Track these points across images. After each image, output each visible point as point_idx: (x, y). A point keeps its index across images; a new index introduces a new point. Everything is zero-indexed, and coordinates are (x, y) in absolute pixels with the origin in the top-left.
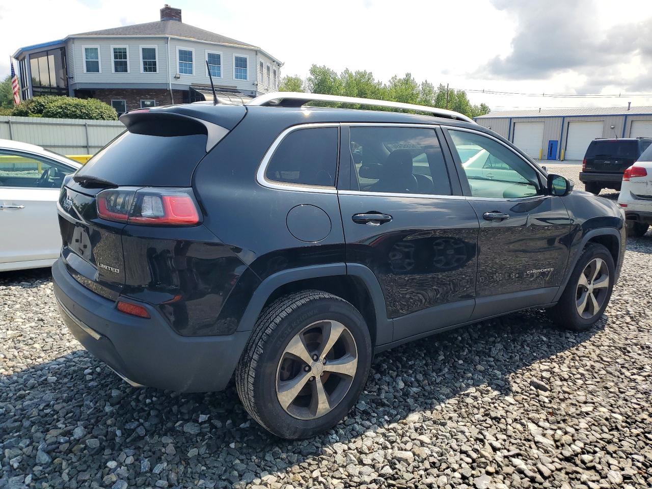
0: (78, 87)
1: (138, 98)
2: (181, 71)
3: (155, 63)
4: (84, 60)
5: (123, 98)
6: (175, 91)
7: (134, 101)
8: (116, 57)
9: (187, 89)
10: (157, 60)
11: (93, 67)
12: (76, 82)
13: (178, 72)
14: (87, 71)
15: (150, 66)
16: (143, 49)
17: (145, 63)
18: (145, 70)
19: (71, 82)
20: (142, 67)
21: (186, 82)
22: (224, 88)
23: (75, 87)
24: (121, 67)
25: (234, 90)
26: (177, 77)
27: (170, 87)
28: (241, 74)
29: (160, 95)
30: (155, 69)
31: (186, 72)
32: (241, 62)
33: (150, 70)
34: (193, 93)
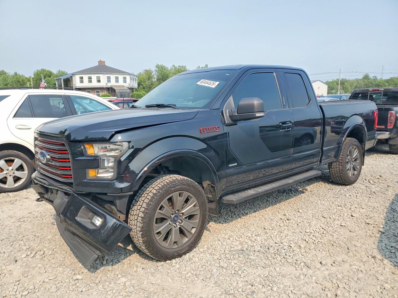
1: (95, 90)
2: (107, 82)
4: (79, 80)
5: (90, 90)
6: (106, 88)
7: (93, 91)
8: (89, 79)
9: (109, 87)
10: (101, 79)
11: (82, 82)
14: (80, 83)
15: (99, 81)
16: (97, 77)
17: (97, 80)
19: (74, 86)
20: (96, 81)
21: (109, 85)
22: (120, 86)
23: (76, 87)
24: (90, 81)
25: (123, 86)
26: (107, 84)
27: (105, 87)
28: (125, 81)
29: (102, 89)
30: (100, 82)
31: (109, 82)
32: (125, 78)
33: (99, 82)
34: (111, 88)
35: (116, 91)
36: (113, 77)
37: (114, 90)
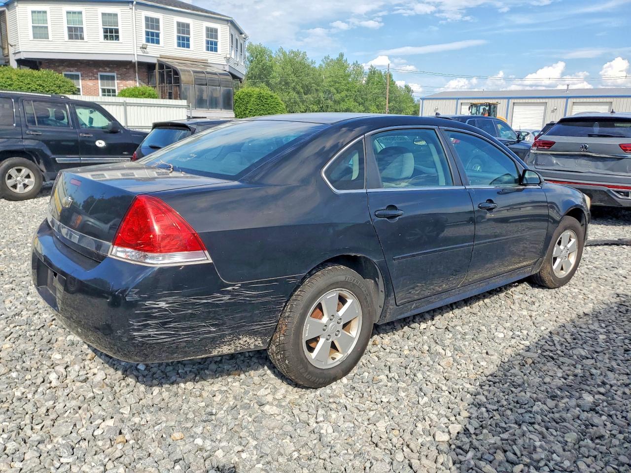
0: (23, 56)
1: (95, 70)
2: (148, 40)
3: (117, 31)
4: (30, 25)
5: (77, 71)
6: (140, 64)
7: (91, 74)
8: (69, 22)
9: (154, 61)
10: (120, 28)
11: (40, 32)
12: (20, 50)
13: (144, 41)
14: (34, 38)
15: (111, 34)
16: (103, 14)
17: (106, 31)
18: (106, 37)
19: (11, 50)
20: (102, 34)
21: (153, 54)
22: (194, 62)
23: (18, 57)
24: (75, 33)
25: (205, 63)
26: (144, 48)
27: (135, 59)
28: (212, 46)
29: (122, 68)
30: (117, 38)
31: (153, 42)
32: (212, 33)
33: (112, 38)
34: (162, 66)
35: (183, 77)
36: (168, 24)
37: (176, 73)
